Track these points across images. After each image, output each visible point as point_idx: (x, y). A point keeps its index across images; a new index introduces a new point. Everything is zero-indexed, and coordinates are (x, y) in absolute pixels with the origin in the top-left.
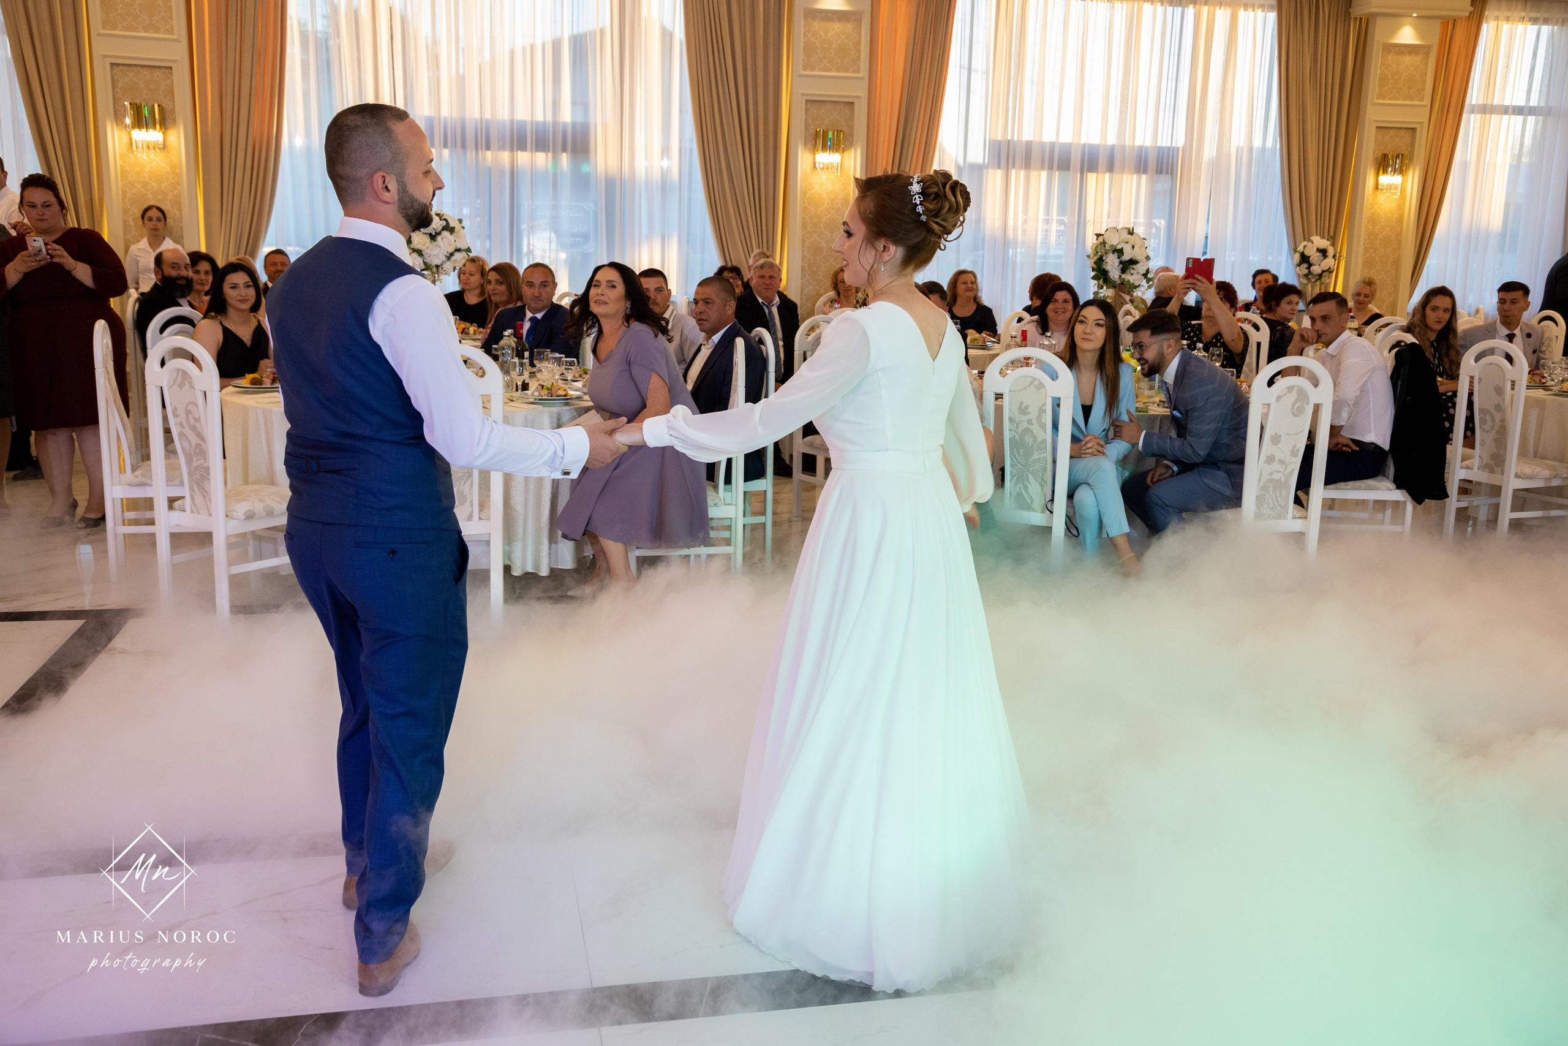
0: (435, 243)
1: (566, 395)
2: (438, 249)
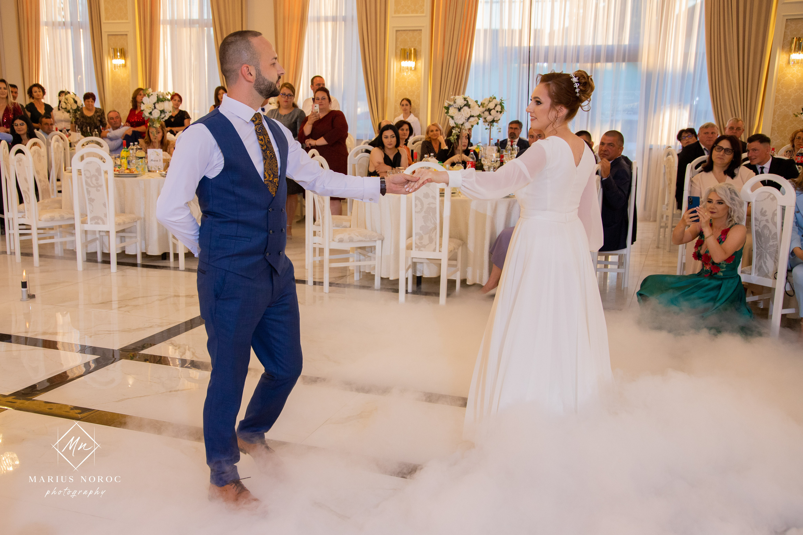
0: (460, 113)
2: (461, 116)
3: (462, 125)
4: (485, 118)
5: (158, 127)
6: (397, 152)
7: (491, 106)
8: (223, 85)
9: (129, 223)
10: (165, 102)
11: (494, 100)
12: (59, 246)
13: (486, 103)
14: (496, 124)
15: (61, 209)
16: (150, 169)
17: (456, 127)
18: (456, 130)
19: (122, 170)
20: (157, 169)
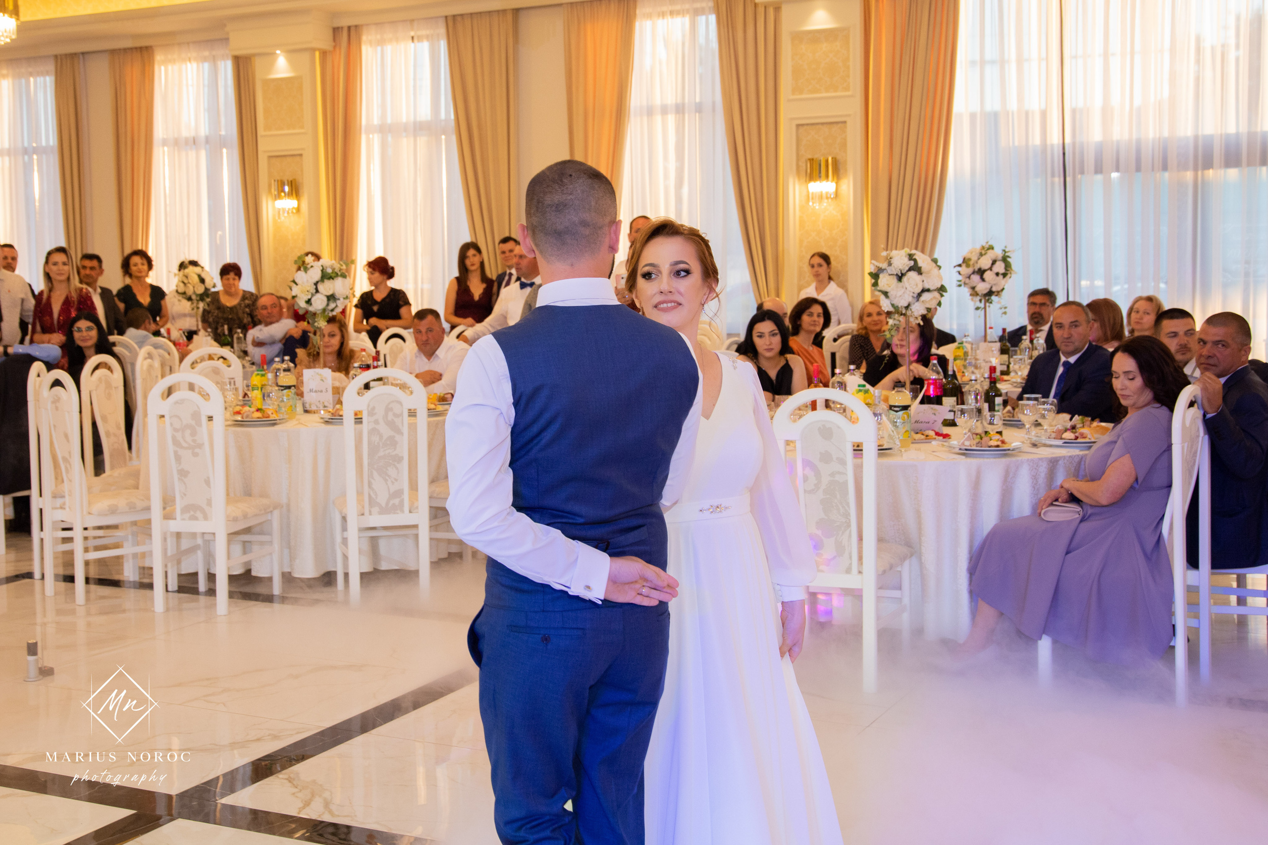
0: (900, 284)
1: (998, 446)
2: (903, 290)
3: (907, 308)
4: (973, 288)
5: (323, 327)
6: (783, 363)
7: (985, 263)
8: (474, 240)
9: (256, 515)
10: (335, 279)
11: (990, 251)
12: (131, 561)
13: (974, 258)
14: (997, 297)
15: (136, 490)
16: (308, 408)
17: (895, 313)
18: (894, 319)
19: (248, 413)
20: (321, 408)
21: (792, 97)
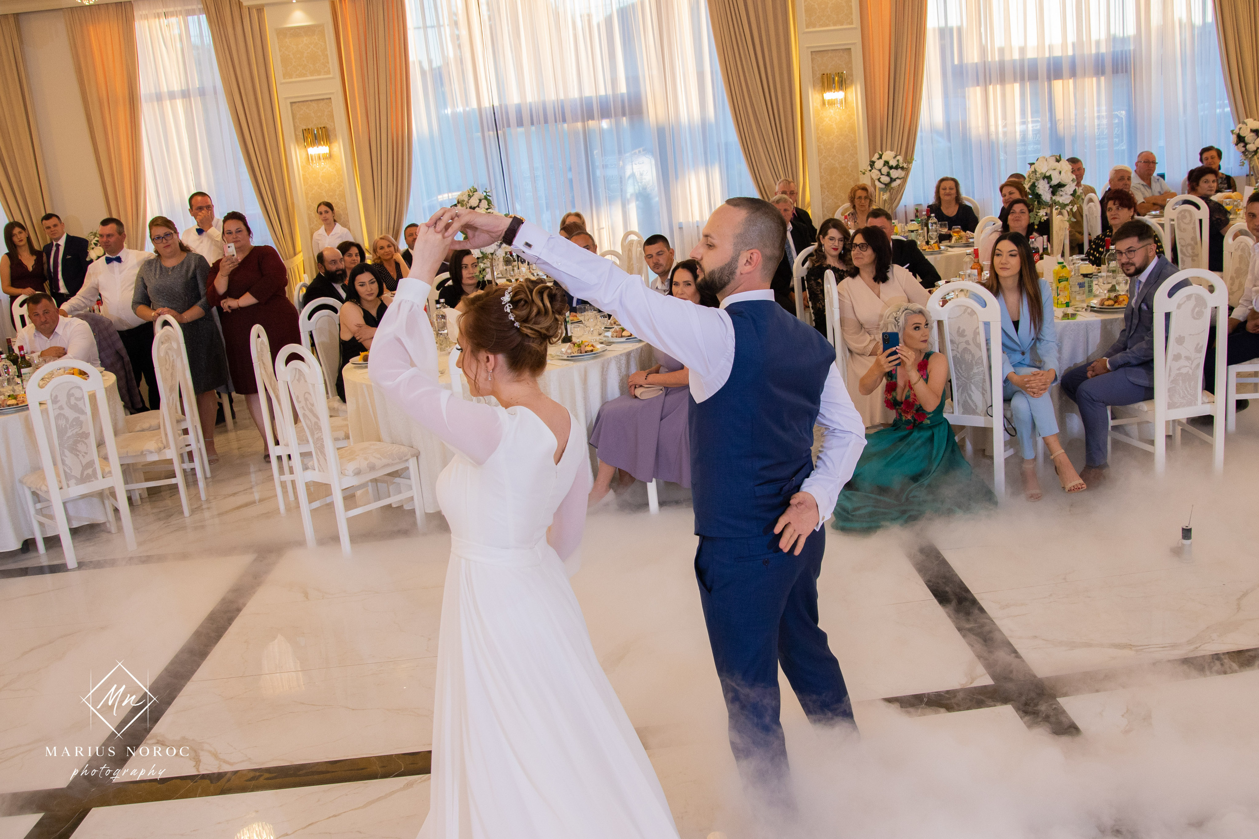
6: (379, 303)
21: (284, 81)
